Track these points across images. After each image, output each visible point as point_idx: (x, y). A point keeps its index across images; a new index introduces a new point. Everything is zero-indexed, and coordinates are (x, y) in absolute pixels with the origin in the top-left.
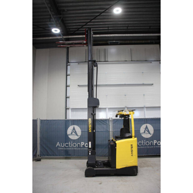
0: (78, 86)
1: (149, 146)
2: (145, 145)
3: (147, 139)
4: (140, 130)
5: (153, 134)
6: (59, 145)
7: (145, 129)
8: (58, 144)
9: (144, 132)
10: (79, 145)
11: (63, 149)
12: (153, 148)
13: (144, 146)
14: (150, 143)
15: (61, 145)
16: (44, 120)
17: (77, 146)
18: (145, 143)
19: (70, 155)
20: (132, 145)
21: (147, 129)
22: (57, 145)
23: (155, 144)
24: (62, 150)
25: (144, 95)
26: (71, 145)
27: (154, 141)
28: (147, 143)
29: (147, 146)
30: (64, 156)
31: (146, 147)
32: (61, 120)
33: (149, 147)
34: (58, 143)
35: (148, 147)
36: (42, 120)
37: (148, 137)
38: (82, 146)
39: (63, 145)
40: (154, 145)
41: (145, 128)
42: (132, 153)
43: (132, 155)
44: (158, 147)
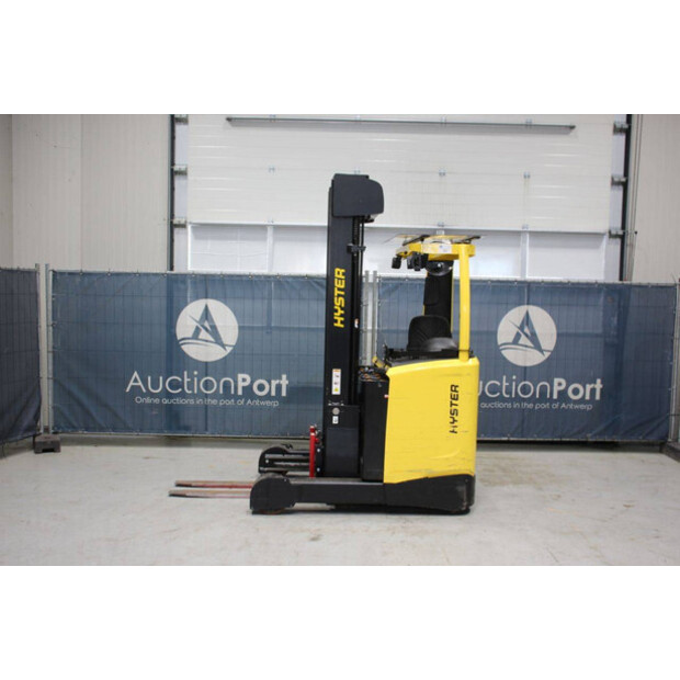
1: (532, 400)
2: (513, 395)
3: (525, 372)
4: (495, 333)
5: (552, 352)
6: (140, 383)
7: (521, 328)
8: (136, 381)
9: (516, 341)
10: (227, 386)
11: (157, 401)
12: (546, 410)
13: (510, 400)
14: (535, 390)
15: (147, 388)
16: (72, 274)
17: (221, 392)
18: (516, 389)
19: (187, 428)
20: (454, 388)
21: (526, 330)
22: (131, 383)
23: (559, 392)
24: (152, 406)
25: (527, 177)
26: (191, 386)
27: (556, 381)
28: (525, 390)
29: (524, 400)
30: (161, 430)
31: (516, 405)
32: (147, 275)
33: (530, 406)
34: (136, 374)
35: (525, 405)
36: (62, 273)
37: (529, 364)
38: (240, 392)
39: (155, 386)
40: (551, 400)
41: (518, 324)
42: (454, 421)
43: (453, 432)
44: (571, 406)
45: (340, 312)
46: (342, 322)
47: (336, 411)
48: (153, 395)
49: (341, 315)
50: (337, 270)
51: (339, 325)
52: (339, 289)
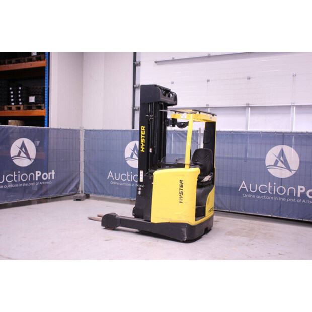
0: (156, 62)
1: (285, 196)
2: (274, 193)
3: (281, 181)
5: (297, 171)
6: (112, 176)
7: (279, 157)
8: (110, 175)
9: (276, 164)
11: (118, 183)
12: (293, 202)
13: (272, 195)
14: (286, 191)
15: (114, 178)
16: (90, 130)
18: (276, 189)
20: (181, 181)
21: (282, 158)
22: (109, 176)
23: (301, 194)
24: (116, 185)
26: (130, 178)
27: (299, 187)
28: (281, 191)
29: (280, 196)
31: (276, 198)
32: (115, 131)
33: (284, 199)
34: (110, 172)
35: (280, 199)
36: (87, 130)
37: (283, 177)
39: (117, 178)
40: (296, 197)
41: (277, 155)
42: (181, 197)
43: (181, 202)
44: (309, 202)
45: (143, 145)
46: (144, 150)
47: (140, 189)
48: (117, 181)
49: (144, 147)
50: (142, 127)
51: (142, 151)
52: (143, 135)
